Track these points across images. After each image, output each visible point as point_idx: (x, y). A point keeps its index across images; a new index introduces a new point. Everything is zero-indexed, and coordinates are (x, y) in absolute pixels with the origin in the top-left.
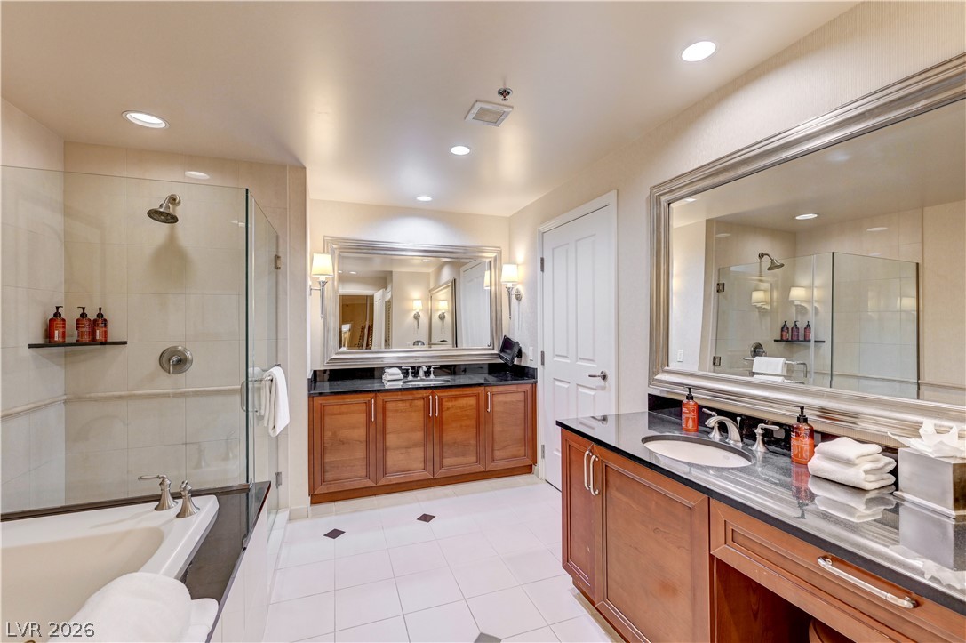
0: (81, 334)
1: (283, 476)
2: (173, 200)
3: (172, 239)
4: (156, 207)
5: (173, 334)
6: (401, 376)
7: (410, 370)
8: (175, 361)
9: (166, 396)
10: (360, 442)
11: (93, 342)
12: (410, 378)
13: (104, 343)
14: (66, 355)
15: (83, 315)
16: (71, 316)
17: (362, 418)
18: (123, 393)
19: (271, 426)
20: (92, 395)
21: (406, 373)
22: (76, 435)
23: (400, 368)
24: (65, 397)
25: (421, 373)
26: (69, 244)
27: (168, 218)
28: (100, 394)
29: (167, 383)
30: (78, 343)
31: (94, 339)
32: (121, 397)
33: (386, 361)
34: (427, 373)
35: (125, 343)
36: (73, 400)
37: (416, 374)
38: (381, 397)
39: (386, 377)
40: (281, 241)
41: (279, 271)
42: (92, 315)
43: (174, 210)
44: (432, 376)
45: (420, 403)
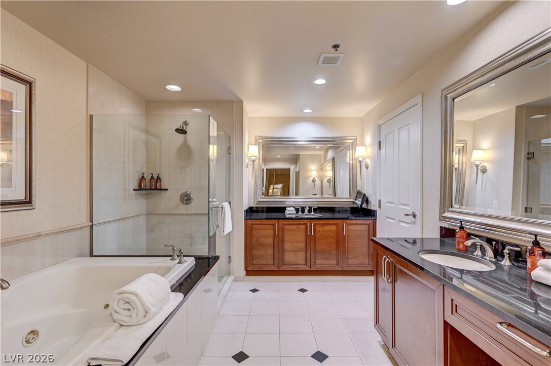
0: (151, 185)
1: (232, 258)
2: (186, 123)
3: (185, 141)
4: (178, 127)
5: (186, 186)
6: (295, 212)
7: (300, 209)
8: (186, 199)
9: (182, 214)
10: (271, 245)
11: (156, 189)
12: (300, 213)
13: (161, 190)
14: (147, 194)
15: (152, 177)
16: (147, 177)
17: (272, 232)
18: (167, 212)
19: (222, 231)
20: (156, 212)
21: (297, 210)
22: (150, 230)
23: (294, 207)
24: (146, 213)
25: (306, 211)
26: (147, 145)
27: (181, 131)
28: (158, 212)
29: (183, 209)
30: (150, 189)
31: (156, 188)
32: (166, 214)
33: (287, 203)
34: (310, 211)
35: (167, 190)
36: (149, 214)
37: (303, 211)
38: (281, 222)
39: (287, 212)
40: (231, 139)
41: (230, 155)
42: (155, 177)
43: (186, 128)
44: (313, 213)
45: (303, 227)
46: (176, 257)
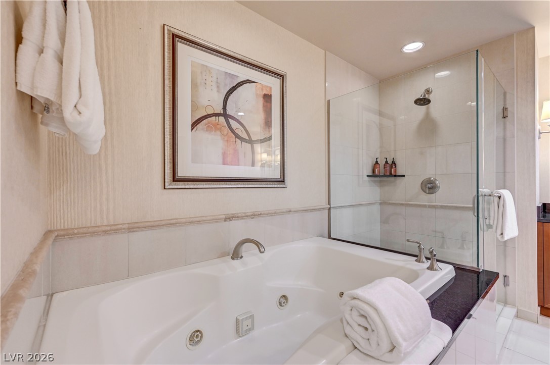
0: (386, 171)
2: (428, 91)
3: (428, 117)
4: (419, 96)
5: (430, 172)
8: (430, 186)
9: (425, 206)
11: (391, 175)
13: (395, 176)
14: (380, 182)
15: (386, 162)
16: (382, 162)
18: (403, 202)
19: (499, 232)
20: (390, 202)
22: (384, 221)
24: (380, 202)
26: (381, 128)
27: (423, 101)
28: (393, 202)
29: (425, 199)
30: (385, 176)
31: (391, 173)
32: (402, 204)
35: (404, 176)
36: (383, 203)
41: (506, 119)
42: (390, 162)
43: (429, 96)
46: (424, 260)
